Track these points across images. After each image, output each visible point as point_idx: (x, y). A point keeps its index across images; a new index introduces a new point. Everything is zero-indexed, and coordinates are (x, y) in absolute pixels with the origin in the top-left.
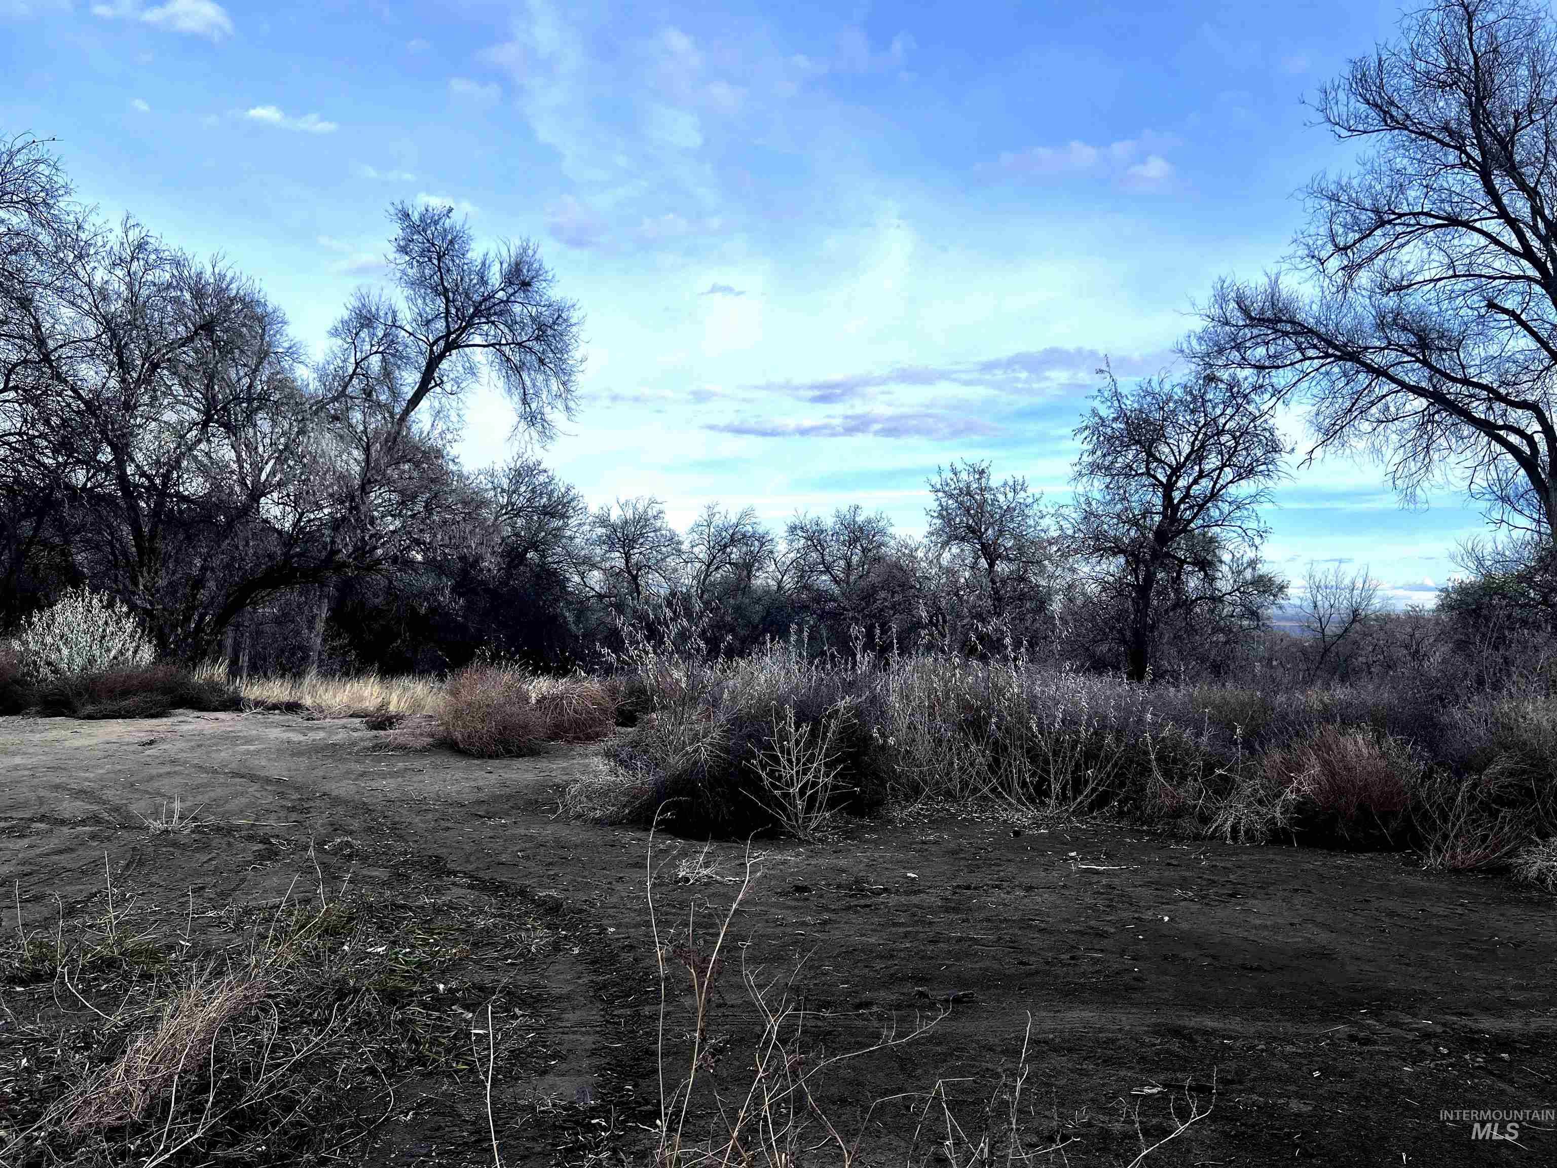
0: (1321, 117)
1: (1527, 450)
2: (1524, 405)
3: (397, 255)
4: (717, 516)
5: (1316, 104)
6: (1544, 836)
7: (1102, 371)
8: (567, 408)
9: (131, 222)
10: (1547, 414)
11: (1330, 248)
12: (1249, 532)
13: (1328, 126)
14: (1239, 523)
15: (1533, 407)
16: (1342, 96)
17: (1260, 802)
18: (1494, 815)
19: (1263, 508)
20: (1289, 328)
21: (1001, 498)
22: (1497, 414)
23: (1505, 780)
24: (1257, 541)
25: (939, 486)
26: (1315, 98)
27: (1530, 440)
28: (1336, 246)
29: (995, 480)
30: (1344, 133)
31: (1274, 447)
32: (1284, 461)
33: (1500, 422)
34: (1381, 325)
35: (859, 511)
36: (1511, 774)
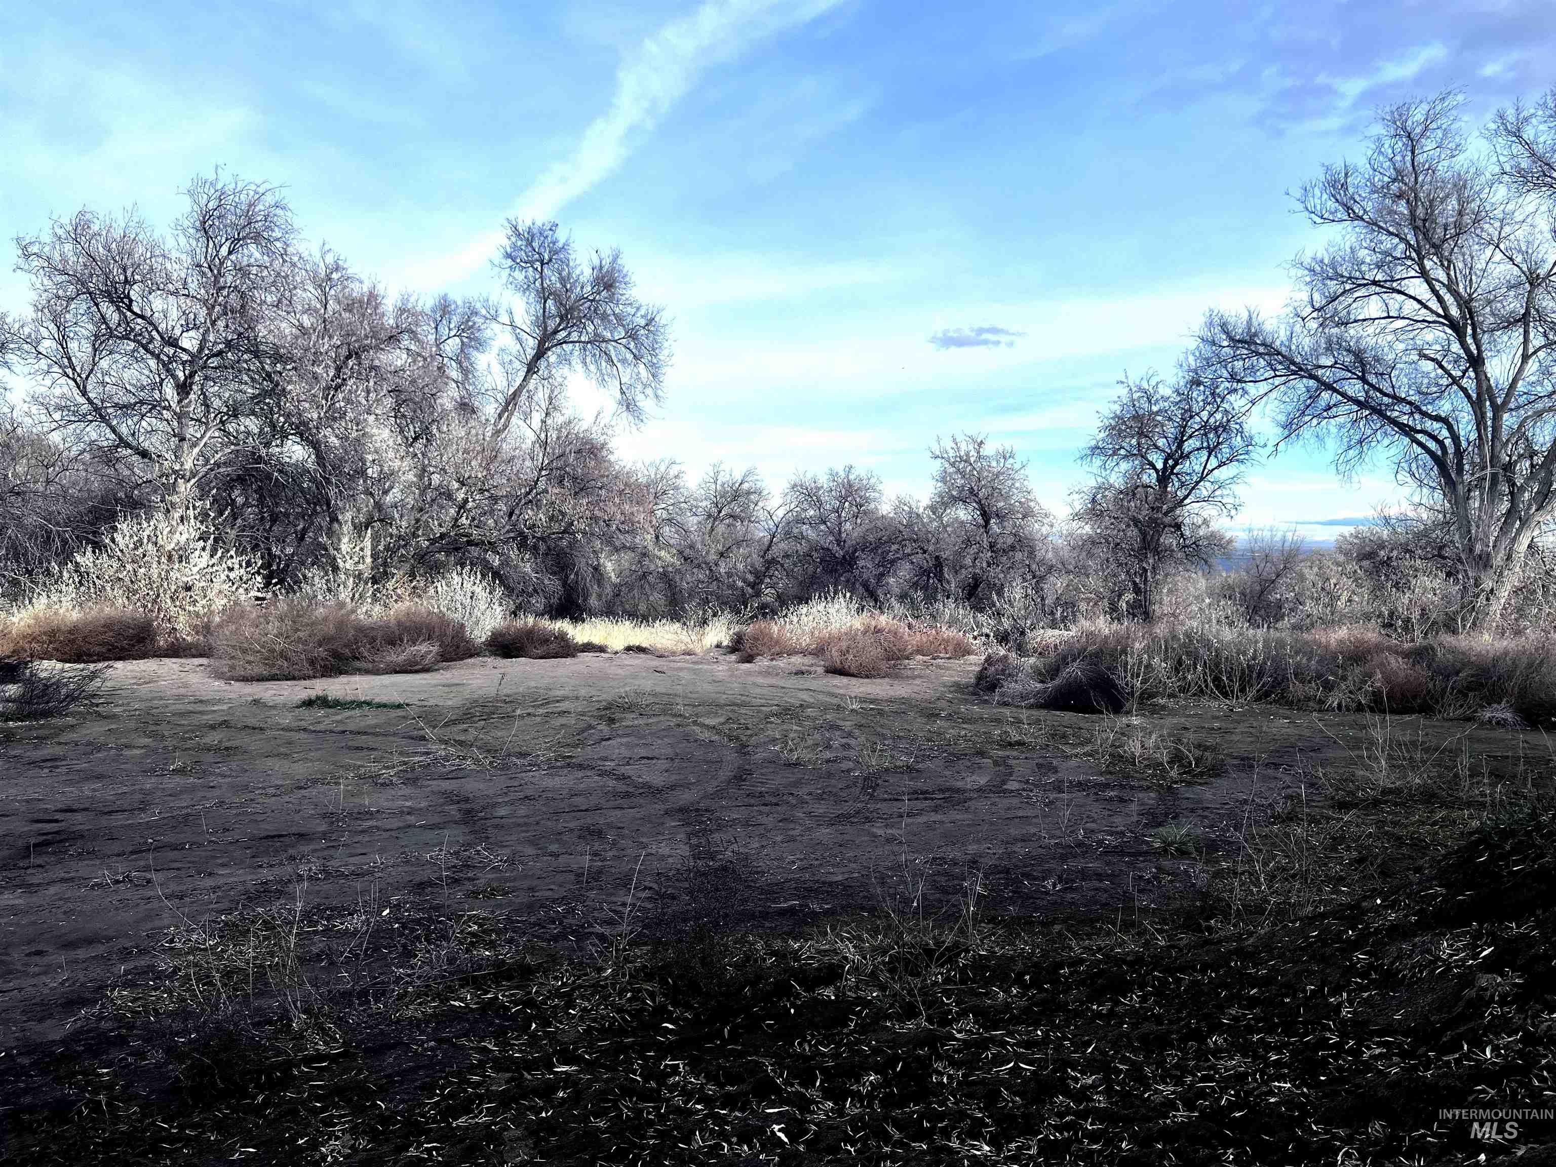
0: (1301, 207)
1: (1439, 453)
2: (1437, 418)
3: (504, 261)
4: (722, 473)
5: (1298, 195)
6: (1489, 704)
7: (1122, 382)
8: (657, 397)
9: (327, 247)
10: (1455, 428)
11: (1309, 309)
12: (1228, 506)
13: (1307, 213)
14: (1220, 499)
15: (1444, 420)
16: (1317, 192)
17: (1350, 692)
18: (1466, 696)
19: (1238, 489)
20: (1261, 349)
21: (994, 464)
22: (1416, 421)
23: (1470, 679)
24: (1233, 512)
25: (938, 453)
26: (1298, 193)
27: (1441, 443)
28: (1313, 306)
29: (988, 450)
30: (1319, 220)
31: (1249, 442)
32: (1258, 454)
33: (1419, 427)
34: (1329, 349)
35: (853, 470)
36: (1472, 676)
